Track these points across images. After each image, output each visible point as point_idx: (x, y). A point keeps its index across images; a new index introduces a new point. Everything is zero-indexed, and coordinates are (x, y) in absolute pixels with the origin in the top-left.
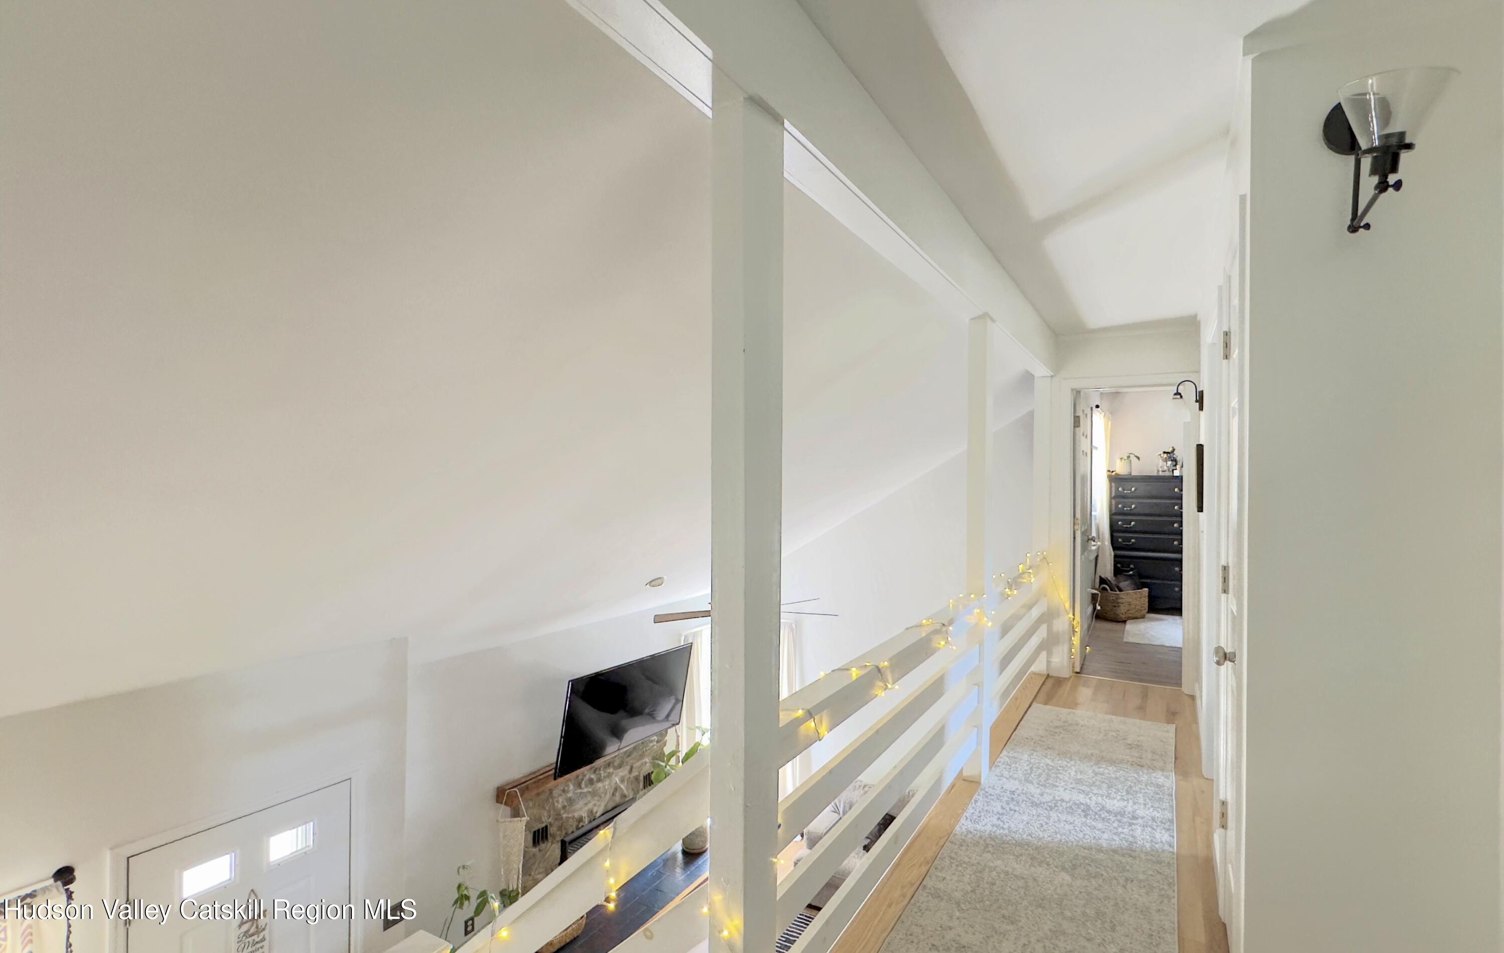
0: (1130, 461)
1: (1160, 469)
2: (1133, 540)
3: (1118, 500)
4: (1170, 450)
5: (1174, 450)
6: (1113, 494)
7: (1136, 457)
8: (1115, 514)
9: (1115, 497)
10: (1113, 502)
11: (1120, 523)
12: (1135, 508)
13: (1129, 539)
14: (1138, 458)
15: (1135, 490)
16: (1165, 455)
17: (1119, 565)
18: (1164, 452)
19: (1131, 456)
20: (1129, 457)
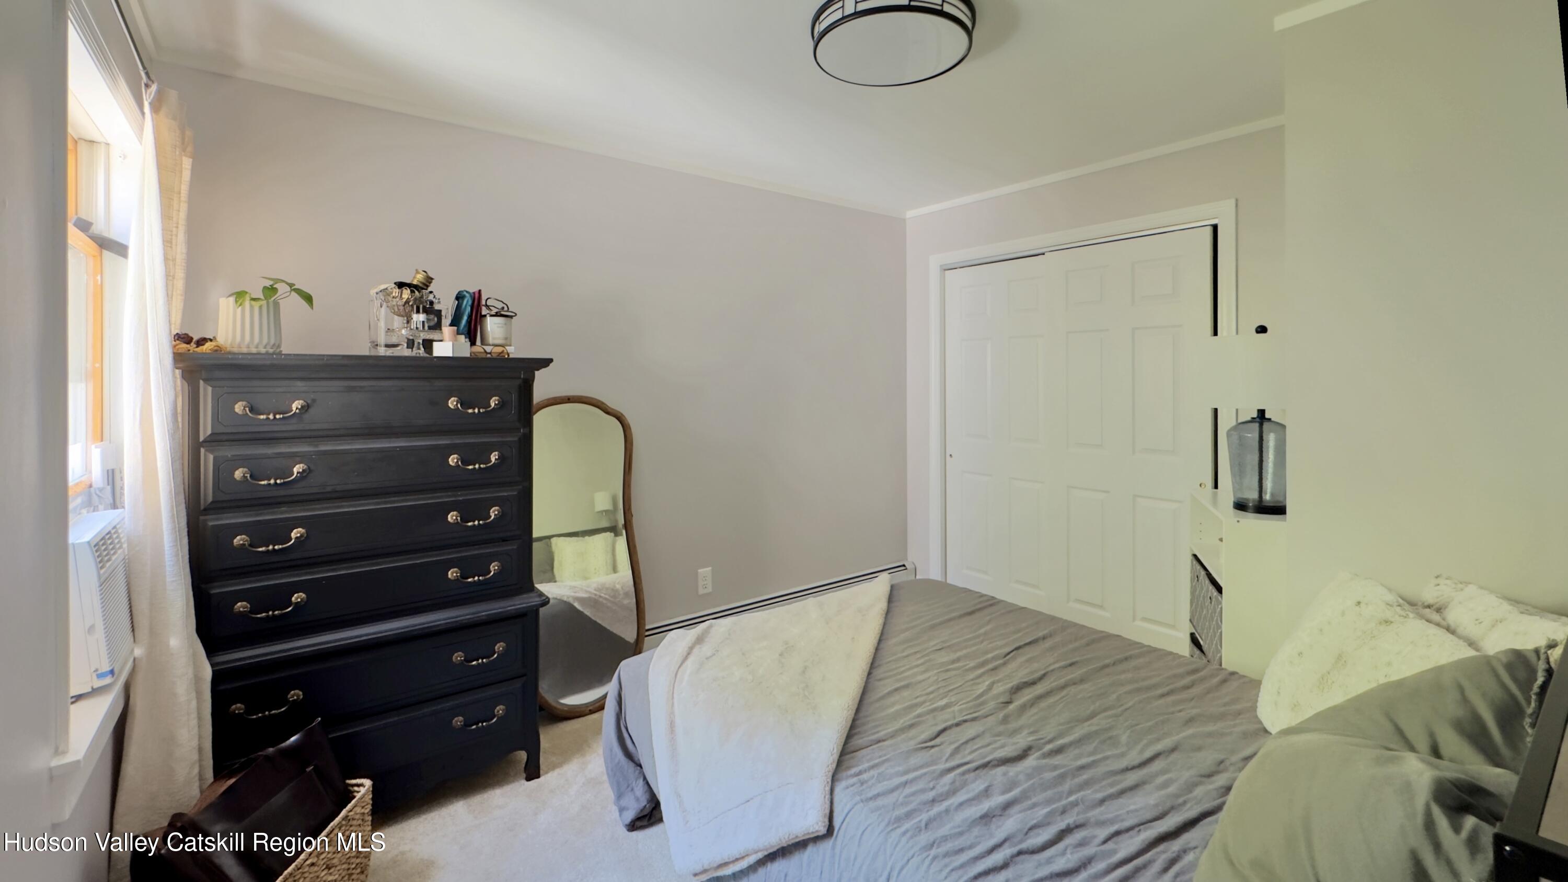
0: (276, 305)
1: (382, 340)
2: (297, 597)
3: (229, 452)
4: (418, 279)
5: (429, 280)
6: (206, 429)
7: (299, 292)
8: (218, 507)
9: (214, 441)
10: (208, 460)
11: (238, 540)
12: (303, 475)
13: (281, 596)
14: (308, 299)
15: (305, 409)
16: (406, 293)
17: (238, 708)
18: (401, 285)
19: (282, 288)
20: (270, 291)
